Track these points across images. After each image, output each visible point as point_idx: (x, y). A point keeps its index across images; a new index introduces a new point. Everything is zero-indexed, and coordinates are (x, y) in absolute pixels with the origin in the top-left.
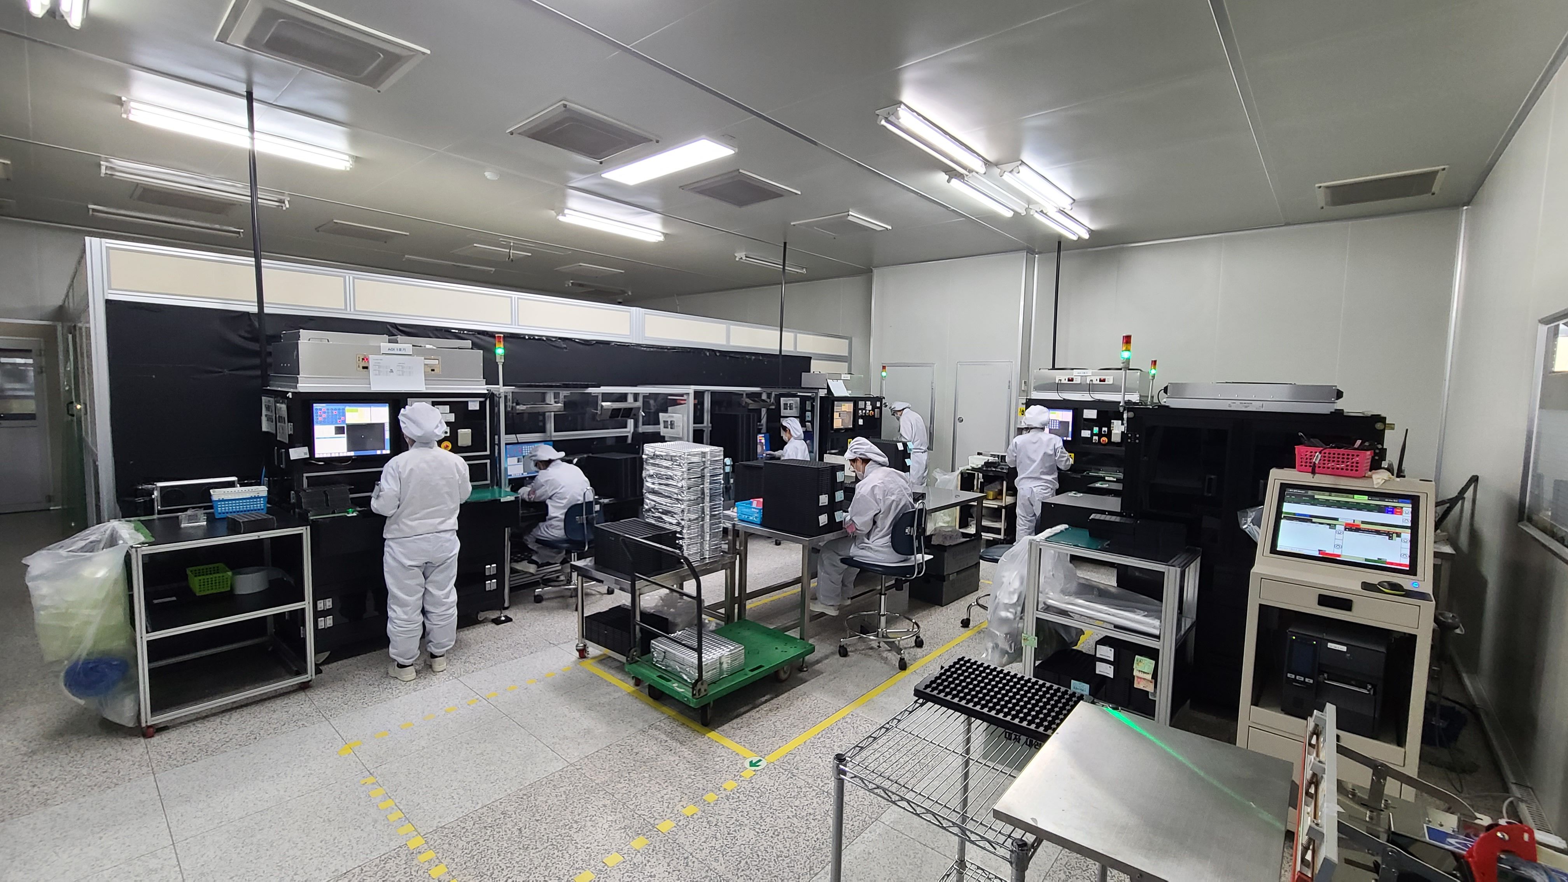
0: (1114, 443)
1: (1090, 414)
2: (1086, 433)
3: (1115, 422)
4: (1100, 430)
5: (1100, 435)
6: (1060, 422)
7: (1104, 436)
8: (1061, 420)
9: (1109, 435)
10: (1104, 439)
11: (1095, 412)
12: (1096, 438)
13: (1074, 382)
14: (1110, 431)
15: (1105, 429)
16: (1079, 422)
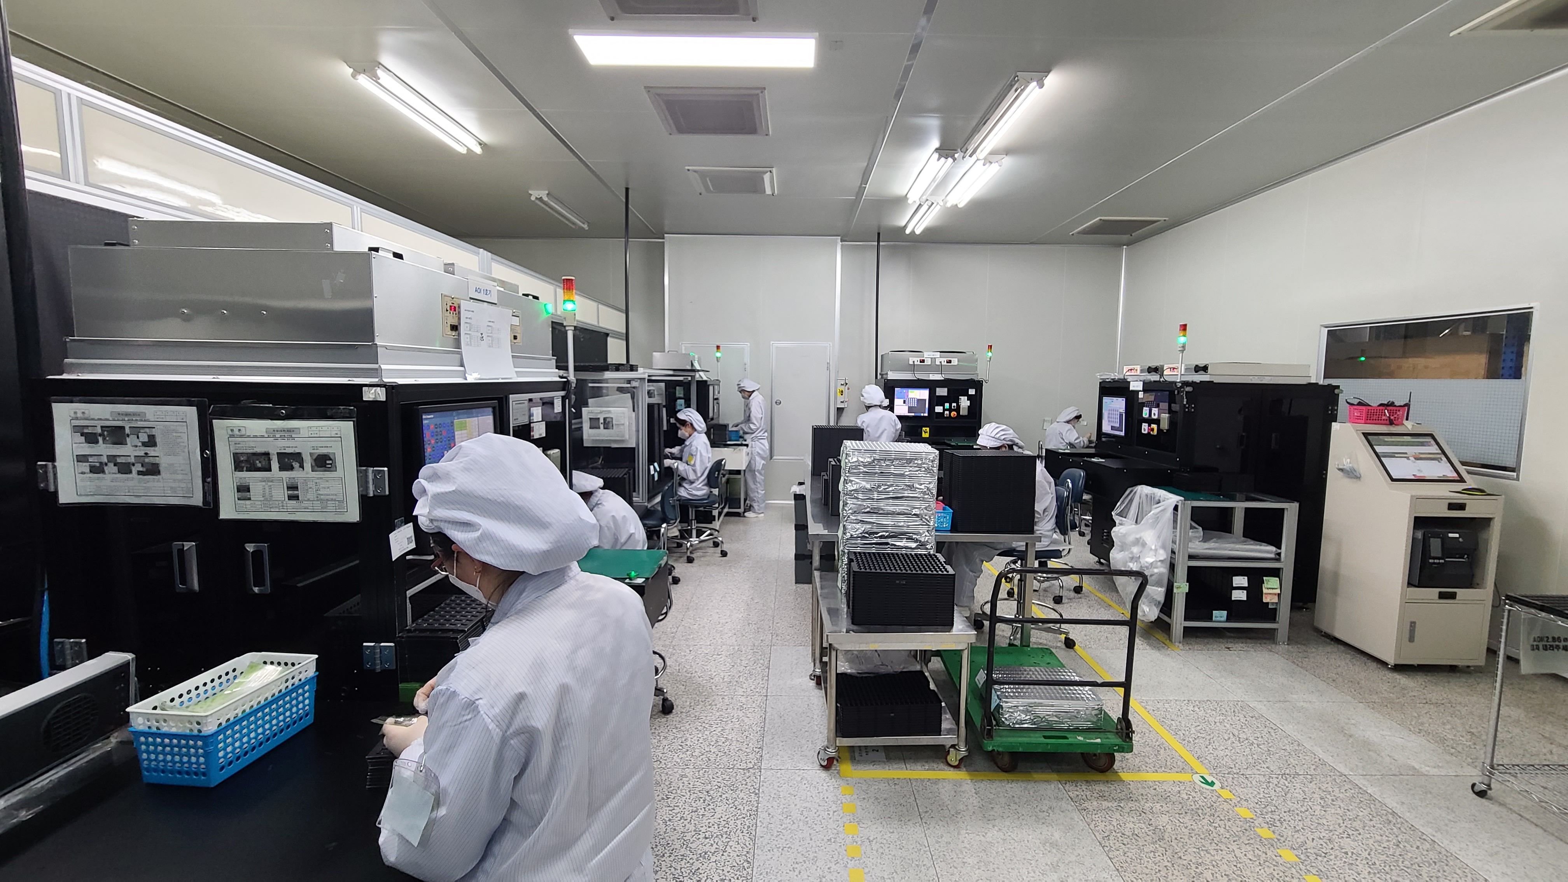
0: (962, 416)
1: (942, 392)
2: (938, 409)
3: (962, 398)
4: (950, 406)
5: (950, 410)
6: (918, 400)
7: (954, 410)
8: (919, 398)
9: (958, 409)
10: (954, 414)
11: (946, 389)
12: (947, 412)
13: (925, 363)
14: (958, 406)
15: (954, 404)
16: (935, 400)
